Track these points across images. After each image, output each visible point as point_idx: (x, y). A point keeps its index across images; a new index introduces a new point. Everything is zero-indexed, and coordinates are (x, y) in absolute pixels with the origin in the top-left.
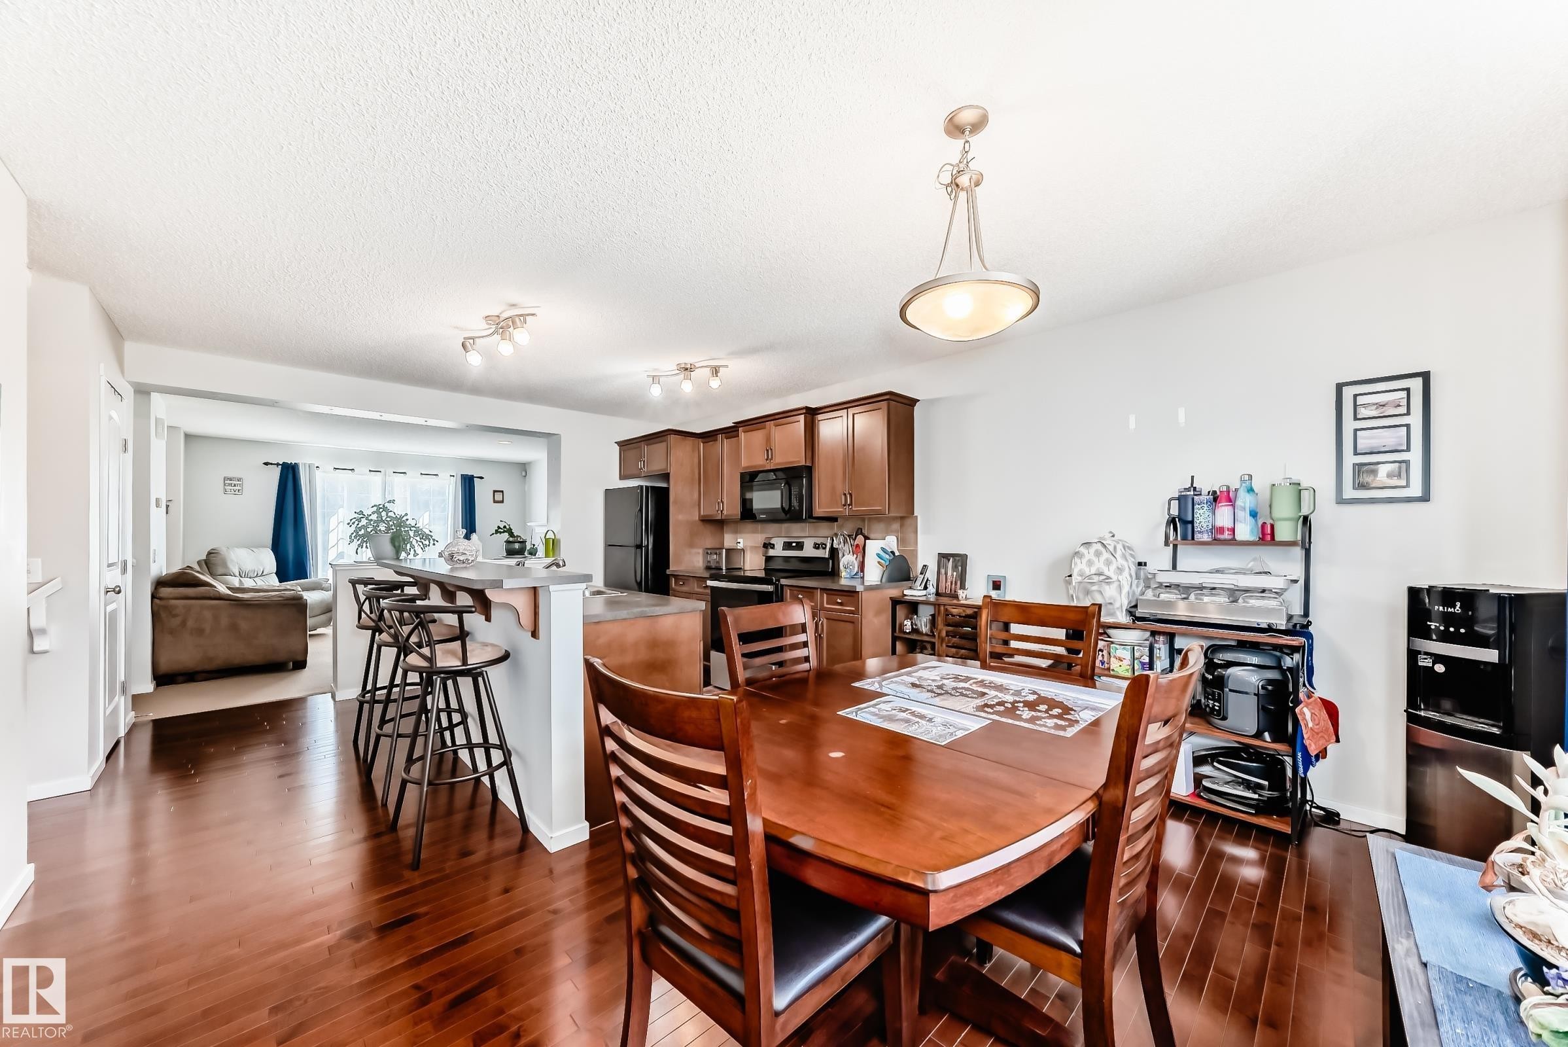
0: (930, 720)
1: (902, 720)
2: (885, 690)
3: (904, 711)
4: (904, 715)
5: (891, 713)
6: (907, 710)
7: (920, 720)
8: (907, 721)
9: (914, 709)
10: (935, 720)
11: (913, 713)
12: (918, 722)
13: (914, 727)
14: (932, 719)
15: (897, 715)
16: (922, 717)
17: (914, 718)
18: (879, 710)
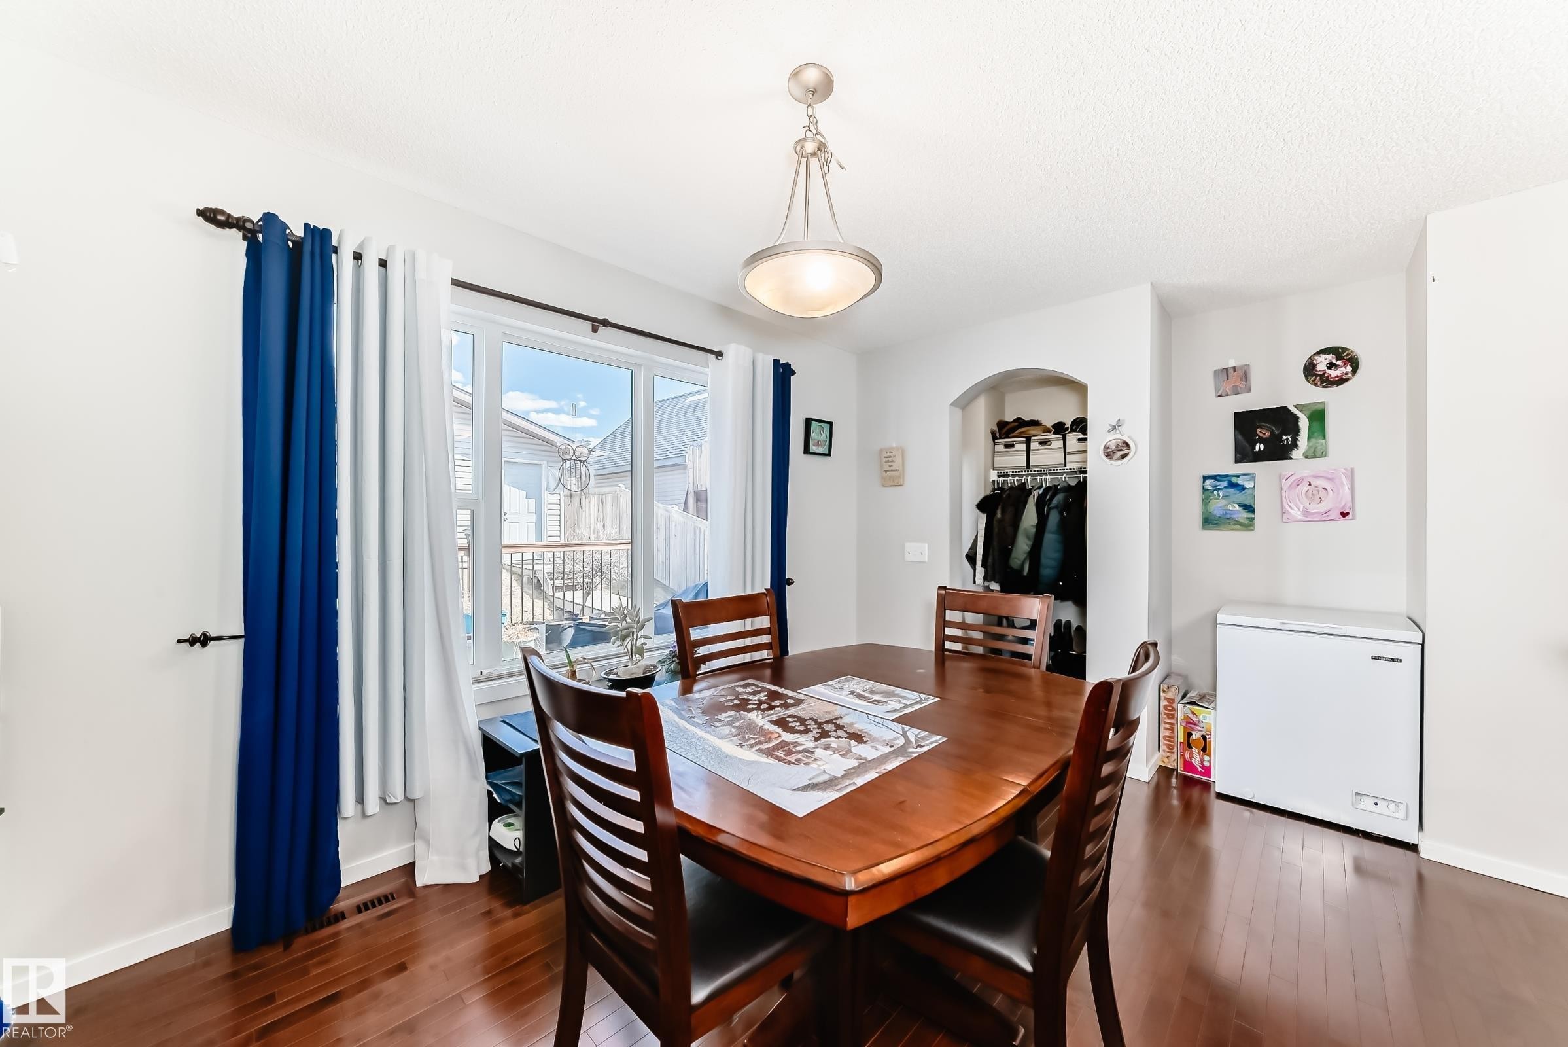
0: (852, 693)
1: (877, 693)
2: (898, 727)
3: (875, 700)
4: (876, 697)
5: (888, 699)
6: (871, 702)
7: (862, 693)
8: (873, 692)
9: (865, 703)
10: (848, 693)
11: (866, 699)
12: (864, 691)
13: (868, 687)
14: (850, 694)
15: (882, 697)
16: (859, 696)
17: (866, 695)
18: (900, 702)
